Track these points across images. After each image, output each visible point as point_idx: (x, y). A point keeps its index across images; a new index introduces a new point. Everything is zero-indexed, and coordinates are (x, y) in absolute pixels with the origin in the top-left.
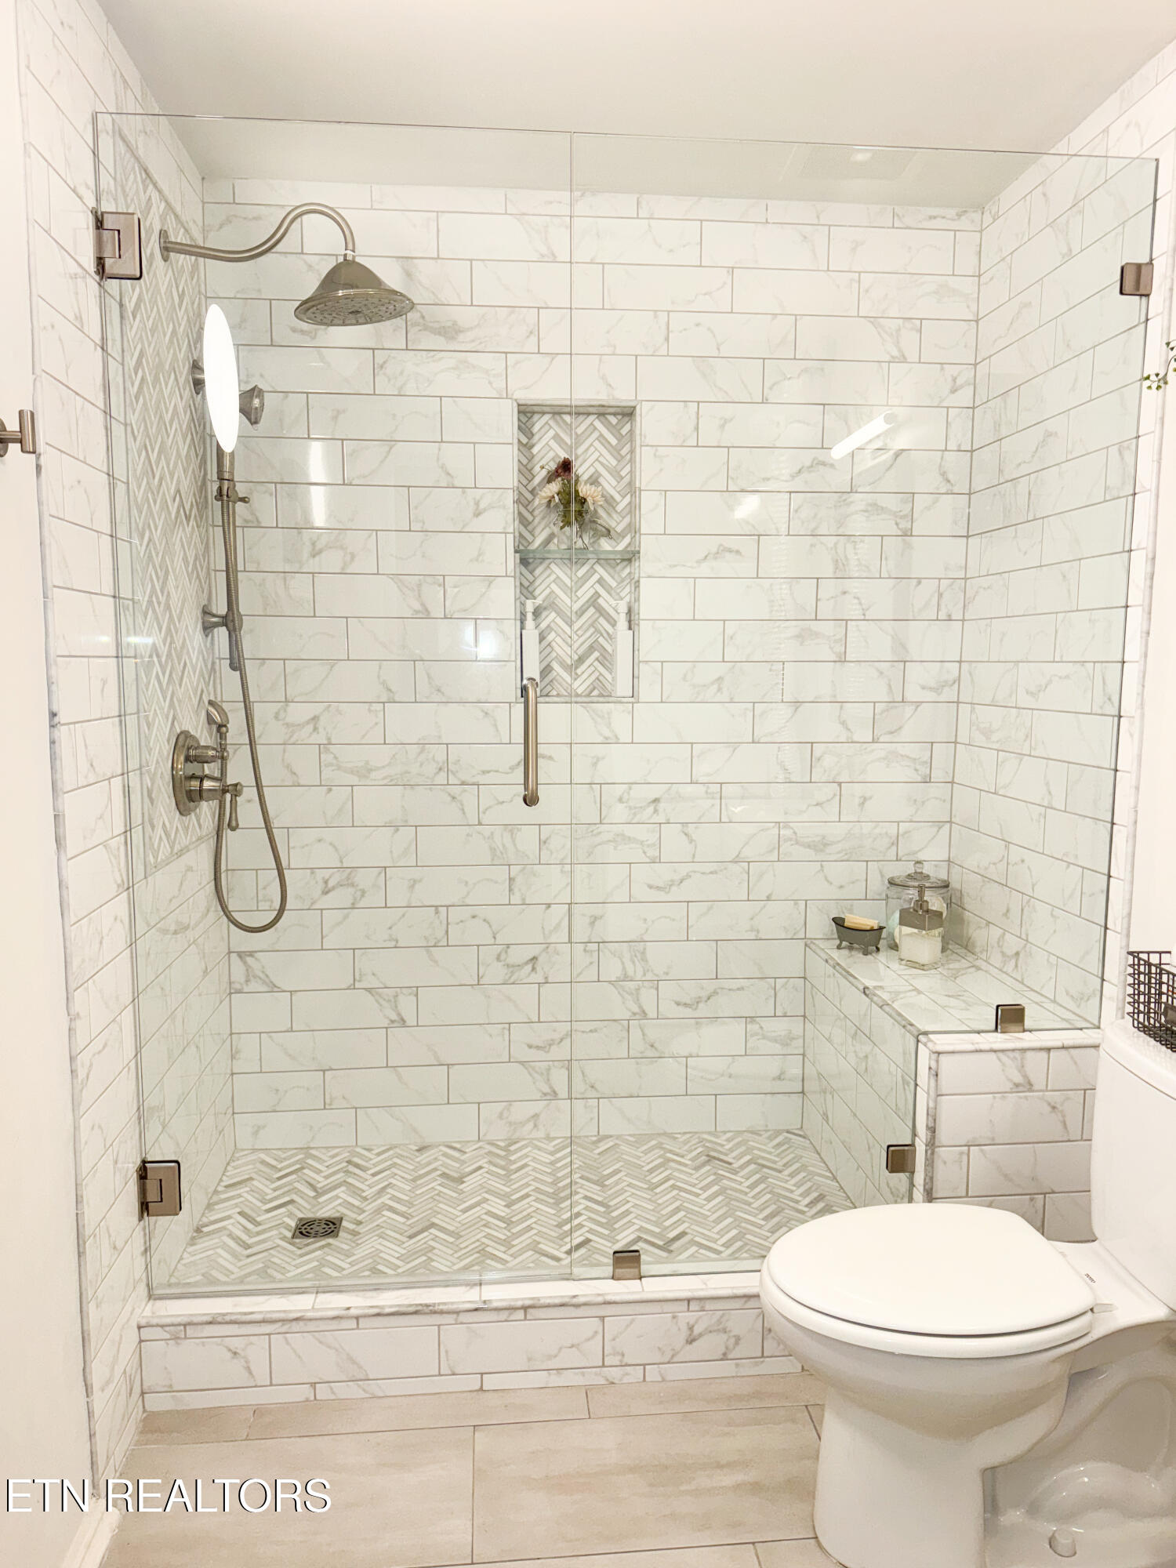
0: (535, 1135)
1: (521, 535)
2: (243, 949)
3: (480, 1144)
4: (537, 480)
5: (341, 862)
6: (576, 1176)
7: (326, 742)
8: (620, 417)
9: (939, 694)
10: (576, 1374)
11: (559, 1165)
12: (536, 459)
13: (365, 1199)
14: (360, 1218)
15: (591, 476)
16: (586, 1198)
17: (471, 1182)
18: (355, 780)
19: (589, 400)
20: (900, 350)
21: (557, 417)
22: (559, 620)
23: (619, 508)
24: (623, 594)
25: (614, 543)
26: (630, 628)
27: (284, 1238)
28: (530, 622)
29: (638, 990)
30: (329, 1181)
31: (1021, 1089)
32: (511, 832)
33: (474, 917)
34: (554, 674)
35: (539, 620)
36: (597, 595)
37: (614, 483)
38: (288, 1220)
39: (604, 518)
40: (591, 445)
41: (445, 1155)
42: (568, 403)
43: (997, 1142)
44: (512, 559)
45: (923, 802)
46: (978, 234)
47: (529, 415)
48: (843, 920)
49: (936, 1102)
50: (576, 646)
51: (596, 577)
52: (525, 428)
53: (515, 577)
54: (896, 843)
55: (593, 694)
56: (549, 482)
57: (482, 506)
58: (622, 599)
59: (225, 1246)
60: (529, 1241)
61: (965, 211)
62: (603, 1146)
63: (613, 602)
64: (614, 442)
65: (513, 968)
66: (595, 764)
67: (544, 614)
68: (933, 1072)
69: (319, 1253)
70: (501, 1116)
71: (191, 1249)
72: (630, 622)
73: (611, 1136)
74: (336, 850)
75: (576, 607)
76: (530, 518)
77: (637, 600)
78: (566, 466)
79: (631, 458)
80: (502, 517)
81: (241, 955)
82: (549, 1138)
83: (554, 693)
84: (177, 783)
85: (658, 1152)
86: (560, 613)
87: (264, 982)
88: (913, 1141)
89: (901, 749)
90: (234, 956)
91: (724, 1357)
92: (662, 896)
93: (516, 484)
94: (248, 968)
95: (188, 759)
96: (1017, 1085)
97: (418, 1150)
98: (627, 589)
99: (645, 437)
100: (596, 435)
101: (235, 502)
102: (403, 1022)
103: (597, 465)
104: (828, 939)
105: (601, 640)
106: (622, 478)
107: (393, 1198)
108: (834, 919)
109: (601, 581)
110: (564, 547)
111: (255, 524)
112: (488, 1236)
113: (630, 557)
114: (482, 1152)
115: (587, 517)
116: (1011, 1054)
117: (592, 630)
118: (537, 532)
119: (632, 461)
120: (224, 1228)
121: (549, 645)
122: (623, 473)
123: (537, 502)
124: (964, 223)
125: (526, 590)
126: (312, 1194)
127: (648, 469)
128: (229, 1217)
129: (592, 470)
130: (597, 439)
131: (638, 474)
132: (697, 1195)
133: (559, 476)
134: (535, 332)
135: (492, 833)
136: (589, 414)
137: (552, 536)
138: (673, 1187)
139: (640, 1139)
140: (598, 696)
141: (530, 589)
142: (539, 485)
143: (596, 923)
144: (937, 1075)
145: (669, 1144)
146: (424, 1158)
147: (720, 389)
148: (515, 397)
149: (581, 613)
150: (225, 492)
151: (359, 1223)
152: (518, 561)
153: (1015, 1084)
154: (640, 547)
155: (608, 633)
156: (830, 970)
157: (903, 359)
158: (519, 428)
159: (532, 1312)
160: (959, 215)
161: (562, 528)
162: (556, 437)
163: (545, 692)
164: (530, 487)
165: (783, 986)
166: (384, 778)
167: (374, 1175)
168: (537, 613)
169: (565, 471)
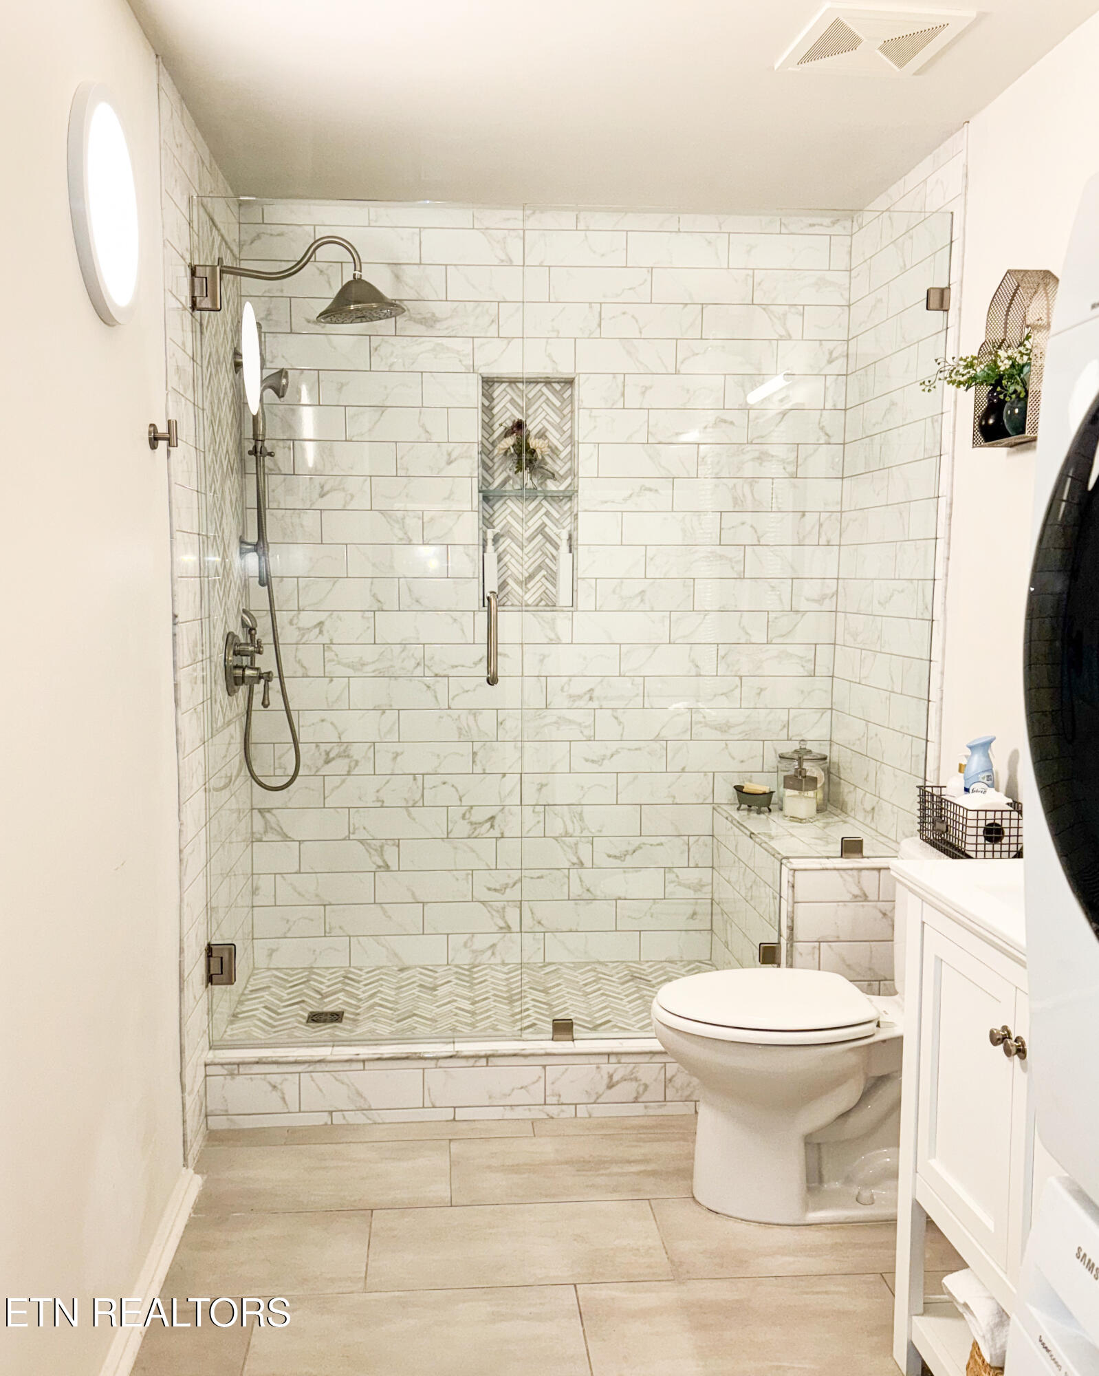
0: (493, 961)
1: (484, 478)
2: (263, 807)
3: (449, 967)
4: (496, 435)
5: (340, 738)
6: (525, 988)
7: (329, 642)
8: (562, 384)
9: (821, 605)
10: (525, 1110)
11: (512, 980)
12: (495, 419)
13: (360, 1000)
14: (357, 1011)
15: (539, 432)
16: (533, 1000)
17: (441, 991)
18: (351, 672)
19: (539, 373)
20: (787, 331)
21: (513, 385)
22: (513, 545)
23: (562, 455)
24: (565, 524)
25: (558, 484)
26: (570, 552)
27: (300, 1022)
28: (490, 547)
29: (576, 844)
30: (330, 989)
31: (859, 899)
32: (475, 715)
33: (444, 783)
34: (508, 588)
35: (497, 545)
36: (544, 525)
37: (558, 436)
38: (301, 1013)
39: (551, 465)
40: (540, 406)
41: (421, 973)
42: (521, 376)
43: (842, 939)
44: (477, 497)
45: (809, 693)
46: (849, 238)
47: (490, 384)
48: (743, 787)
49: (793, 906)
50: (526, 567)
51: (543, 511)
52: (488, 395)
53: (479, 512)
54: (787, 725)
55: (541, 604)
56: (506, 436)
57: (453, 457)
58: (564, 528)
59: (256, 1026)
60: (489, 1024)
61: (838, 220)
62: (548, 969)
63: (557, 531)
64: (558, 404)
65: (475, 825)
66: (542, 661)
67: (502, 540)
68: (790, 885)
69: (329, 1031)
70: (465, 945)
71: (231, 1027)
72: (570, 546)
73: (554, 963)
74: (336, 728)
75: (527, 535)
76: (490, 464)
77: (576, 529)
78: (519, 425)
79: (572, 416)
80: (470, 465)
81: (260, 811)
82: (504, 964)
83: (509, 603)
84: (228, 670)
85: (593, 973)
86: (513, 539)
87: (279, 834)
88: (779, 940)
89: (790, 649)
90: (255, 812)
91: (636, 1101)
92: (596, 768)
93: (480, 439)
94: (266, 822)
95: (235, 654)
96: (856, 896)
97: (399, 970)
98: (569, 520)
99: (582, 402)
100: (543, 398)
101: (264, 457)
102: (387, 868)
103: (545, 422)
104: (731, 804)
105: (547, 561)
106: (564, 432)
107: (382, 999)
108: (735, 787)
109: (547, 514)
110: (518, 487)
111: (277, 472)
112: (457, 1021)
113: (570, 495)
114: (452, 972)
115: (536, 464)
116: (850, 872)
117: (540, 553)
118: (497, 474)
119: (572, 419)
120: (254, 1016)
121: (505, 565)
122: (565, 428)
123: (496, 452)
124: (838, 229)
125: (487, 522)
126: (319, 997)
127: (584, 426)
128: (257, 1009)
129: (540, 426)
130: (545, 402)
131: (576, 430)
132: (621, 999)
133: (514, 432)
134: (496, 320)
135: (459, 716)
136: (537, 383)
137: (508, 478)
138: (603, 994)
139: (577, 966)
140: (545, 606)
141: (491, 520)
142: (497, 438)
143: (543, 790)
144: (793, 887)
145: (600, 968)
146: (404, 975)
147: (641, 363)
148: (480, 372)
149: (530, 539)
150: (259, 450)
151: (358, 1014)
152: (481, 499)
153: (853, 895)
154: (578, 486)
155: (553, 556)
156: (729, 824)
157: (790, 338)
158: (483, 395)
159: (493, 1061)
160: (834, 223)
161: (516, 472)
162: (512, 401)
163: (502, 603)
164: (491, 440)
165: (695, 842)
166: (374, 671)
167: (366, 985)
168: (496, 540)
169: (518, 430)
